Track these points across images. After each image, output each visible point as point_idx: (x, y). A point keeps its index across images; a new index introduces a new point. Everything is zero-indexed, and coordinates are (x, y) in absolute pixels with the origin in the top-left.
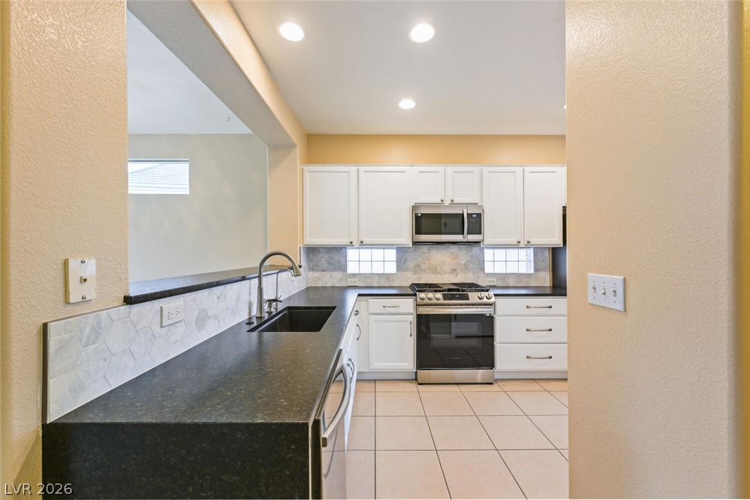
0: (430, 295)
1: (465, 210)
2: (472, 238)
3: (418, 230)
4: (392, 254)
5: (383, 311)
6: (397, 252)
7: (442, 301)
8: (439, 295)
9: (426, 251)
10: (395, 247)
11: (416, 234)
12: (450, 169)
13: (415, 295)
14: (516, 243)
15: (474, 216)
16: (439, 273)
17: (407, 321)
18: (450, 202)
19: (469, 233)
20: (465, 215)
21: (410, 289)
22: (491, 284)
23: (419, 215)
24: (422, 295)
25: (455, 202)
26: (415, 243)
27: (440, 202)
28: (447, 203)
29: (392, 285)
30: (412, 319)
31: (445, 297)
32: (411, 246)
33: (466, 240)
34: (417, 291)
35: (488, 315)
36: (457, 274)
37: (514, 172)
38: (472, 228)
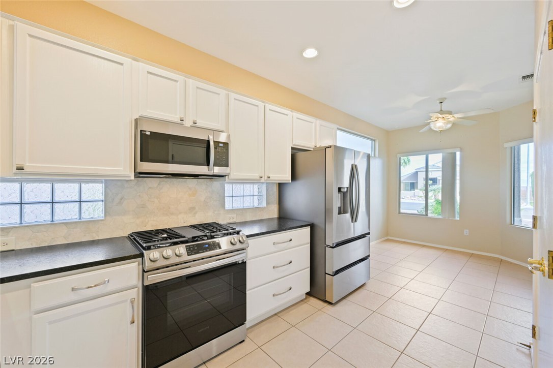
0: (169, 251)
1: (211, 137)
2: (217, 170)
3: (145, 156)
4: (95, 191)
5: (74, 297)
6: (106, 187)
7: (186, 257)
8: (182, 249)
9: (155, 185)
10: (103, 179)
11: (141, 160)
12: (192, 83)
13: (142, 255)
14: (258, 178)
15: (221, 145)
16: (172, 214)
17: (125, 301)
18: (191, 124)
19: (215, 165)
20: (212, 143)
21: (129, 243)
22: (231, 221)
23: (148, 133)
24: (154, 254)
25: (198, 125)
26: (139, 174)
27: (179, 121)
28: (188, 123)
29: (97, 238)
30: (135, 296)
31: (190, 251)
32: (133, 178)
33: (211, 173)
34: (144, 248)
35: (240, 262)
36: (195, 213)
37: (257, 106)
38: (218, 159)
